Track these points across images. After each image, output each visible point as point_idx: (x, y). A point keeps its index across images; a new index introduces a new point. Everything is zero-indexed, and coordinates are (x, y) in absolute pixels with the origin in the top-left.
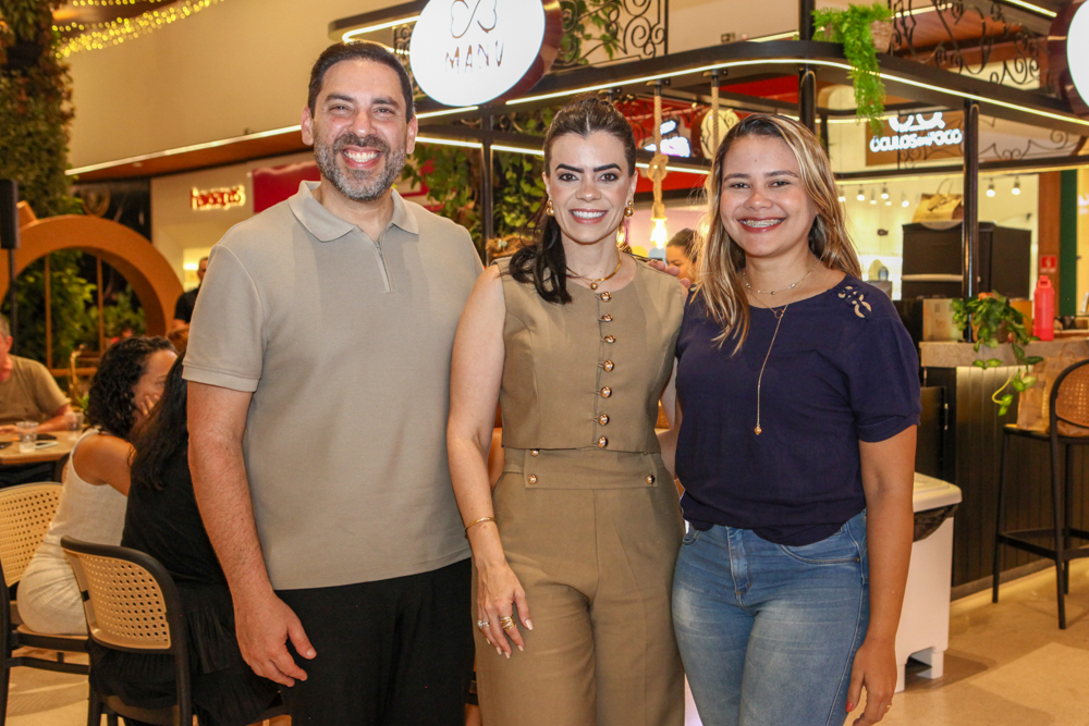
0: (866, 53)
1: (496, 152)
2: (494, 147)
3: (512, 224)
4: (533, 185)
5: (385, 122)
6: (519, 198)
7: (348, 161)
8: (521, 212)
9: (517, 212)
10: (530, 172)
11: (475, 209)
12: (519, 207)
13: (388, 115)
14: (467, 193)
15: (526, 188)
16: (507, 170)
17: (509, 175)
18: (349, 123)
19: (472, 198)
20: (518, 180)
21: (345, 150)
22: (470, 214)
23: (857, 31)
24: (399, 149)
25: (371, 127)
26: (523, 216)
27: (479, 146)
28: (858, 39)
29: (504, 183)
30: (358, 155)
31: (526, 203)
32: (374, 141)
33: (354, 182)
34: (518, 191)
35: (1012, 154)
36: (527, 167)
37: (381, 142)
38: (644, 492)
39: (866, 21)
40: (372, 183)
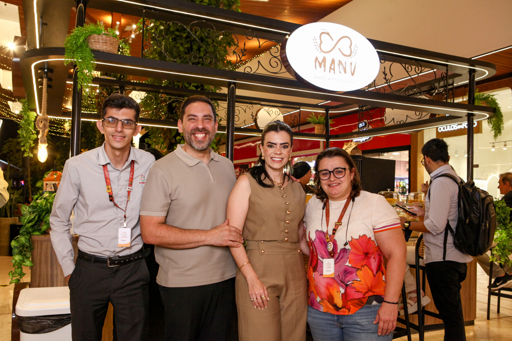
5: (208, 124)
7: (196, 138)
13: (209, 121)
18: (196, 124)
21: (194, 134)
24: (213, 132)
25: (204, 125)
30: (200, 135)
32: (204, 130)
33: (198, 145)
35: (400, 123)
37: (207, 130)
38: (298, 255)
40: (205, 144)
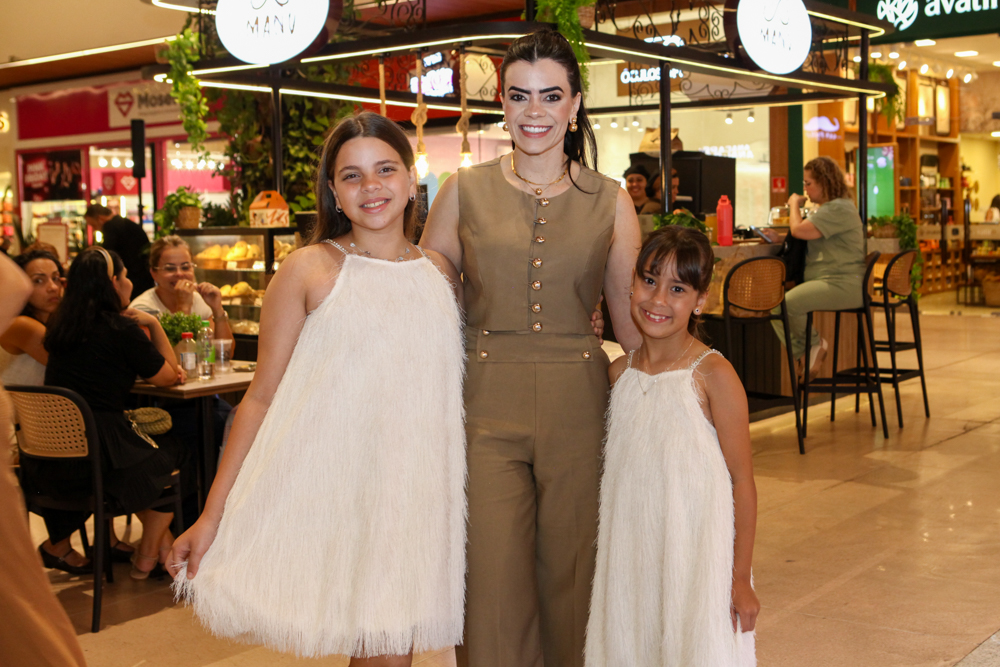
0: (573, 31)
1: (283, 95)
2: (282, 91)
3: (296, 155)
4: (313, 120)
6: (302, 133)
8: (304, 145)
9: (300, 144)
10: (311, 110)
11: (263, 142)
12: (302, 141)
14: (255, 128)
15: (308, 124)
16: (291, 108)
17: (293, 112)
19: (259, 132)
20: (301, 117)
22: (258, 147)
23: (567, 15)
26: (305, 148)
27: (269, 90)
28: (568, 21)
29: (288, 119)
31: (308, 137)
34: (301, 126)
35: (722, 93)
36: (309, 106)
39: (574, 6)
